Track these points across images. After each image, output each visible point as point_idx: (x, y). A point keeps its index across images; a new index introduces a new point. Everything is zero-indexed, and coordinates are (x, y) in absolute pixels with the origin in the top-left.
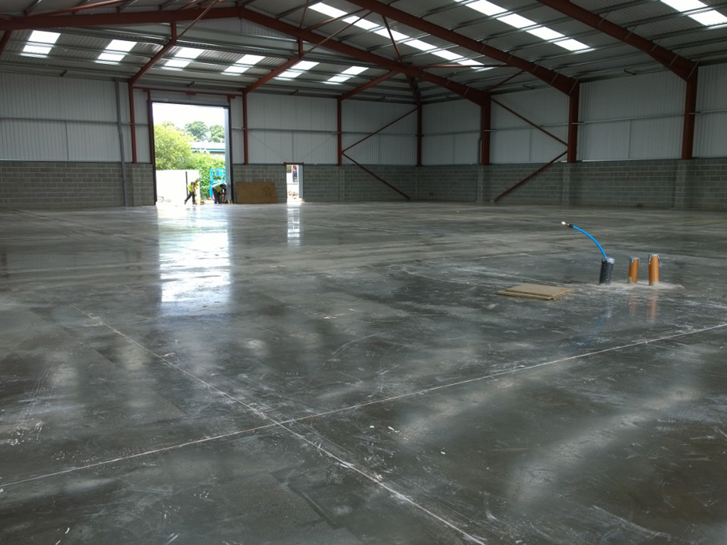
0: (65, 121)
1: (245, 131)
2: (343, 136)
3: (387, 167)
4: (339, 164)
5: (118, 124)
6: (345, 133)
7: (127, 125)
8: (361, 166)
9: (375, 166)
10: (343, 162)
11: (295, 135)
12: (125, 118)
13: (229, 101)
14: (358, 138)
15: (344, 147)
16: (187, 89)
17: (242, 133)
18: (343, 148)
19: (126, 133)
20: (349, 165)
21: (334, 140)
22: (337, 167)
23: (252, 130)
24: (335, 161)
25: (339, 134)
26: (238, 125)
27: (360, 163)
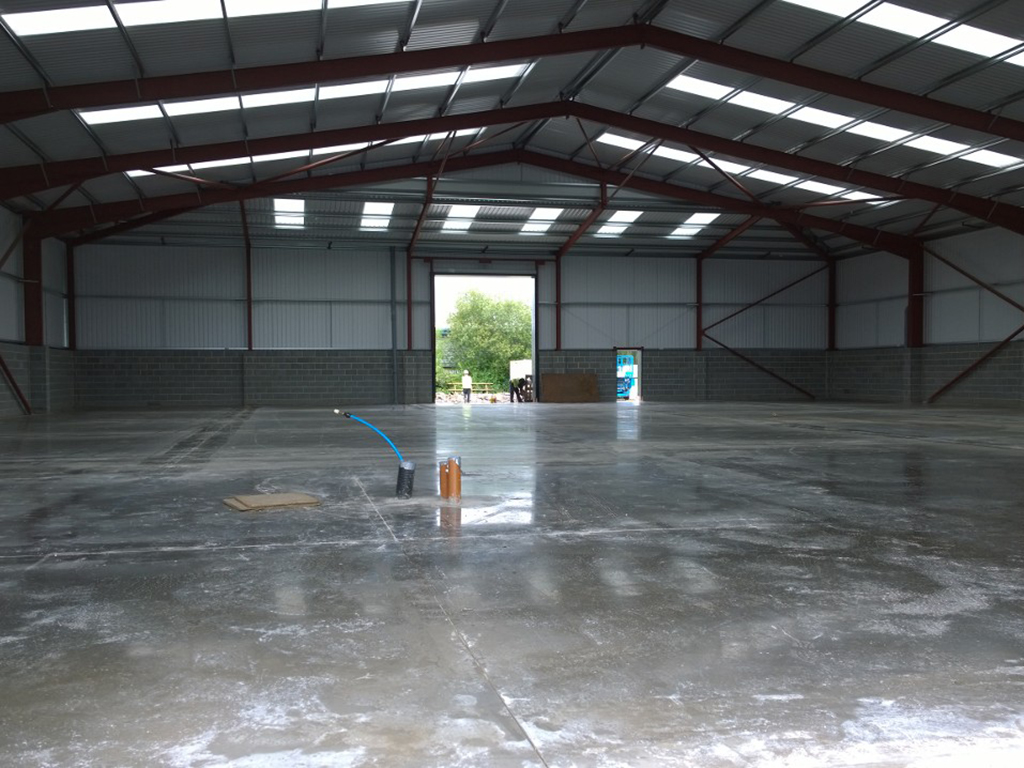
0: (330, 302)
1: (558, 307)
2: (703, 309)
3: (775, 352)
4: (699, 348)
5: (393, 303)
6: (707, 305)
7: (404, 303)
8: (733, 352)
9: (755, 351)
10: (704, 346)
11: (631, 310)
12: (401, 295)
13: (537, 269)
14: (729, 311)
15: (706, 323)
16: (482, 256)
17: (554, 309)
18: (704, 325)
19: (401, 313)
20: (713, 350)
21: (692, 315)
22: (694, 353)
23: (568, 304)
24: (692, 344)
25: (699, 307)
26: (549, 298)
27: (729, 346)
